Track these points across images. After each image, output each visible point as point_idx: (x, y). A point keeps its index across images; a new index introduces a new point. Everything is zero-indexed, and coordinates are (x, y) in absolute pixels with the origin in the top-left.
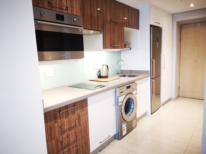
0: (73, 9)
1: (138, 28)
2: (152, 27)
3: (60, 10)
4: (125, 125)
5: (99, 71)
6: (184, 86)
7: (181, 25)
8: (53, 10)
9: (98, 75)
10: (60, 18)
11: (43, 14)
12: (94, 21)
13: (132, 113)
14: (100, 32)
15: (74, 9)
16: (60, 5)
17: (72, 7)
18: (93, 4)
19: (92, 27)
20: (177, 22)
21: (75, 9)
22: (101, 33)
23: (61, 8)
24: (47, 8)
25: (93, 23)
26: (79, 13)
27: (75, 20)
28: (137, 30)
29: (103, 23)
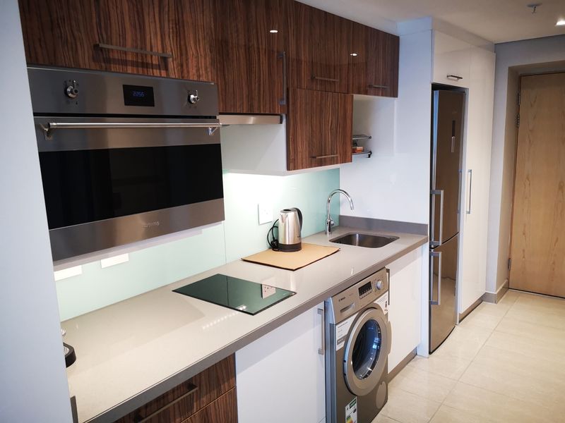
0: (187, 60)
1: (394, 93)
2: (437, 93)
3: (140, 69)
4: (353, 409)
5: (274, 227)
6: (524, 257)
7: (520, 77)
8: (114, 72)
9: (271, 239)
10: (139, 97)
11: (71, 92)
12: (259, 85)
13: (372, 368)
14: (279, 117)
15: (190, 61)
16: (137, 54)
17: (181, 55)
18: (255, 31)
19: (251, 106)
20: (509, 68)
21: (194, 60)
22: (281, 123)
23: (143, 63)
24: (88, 67)
25: (257, 91)
26: (207, 73)
27: (194, 99)
28: (392, 98)
29: (288, 90)
